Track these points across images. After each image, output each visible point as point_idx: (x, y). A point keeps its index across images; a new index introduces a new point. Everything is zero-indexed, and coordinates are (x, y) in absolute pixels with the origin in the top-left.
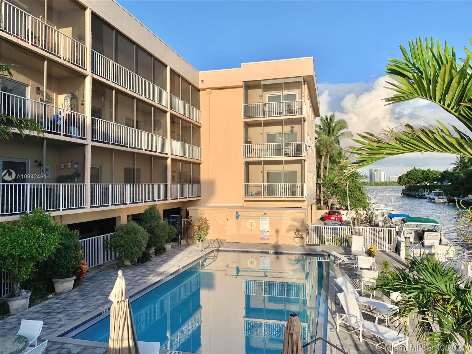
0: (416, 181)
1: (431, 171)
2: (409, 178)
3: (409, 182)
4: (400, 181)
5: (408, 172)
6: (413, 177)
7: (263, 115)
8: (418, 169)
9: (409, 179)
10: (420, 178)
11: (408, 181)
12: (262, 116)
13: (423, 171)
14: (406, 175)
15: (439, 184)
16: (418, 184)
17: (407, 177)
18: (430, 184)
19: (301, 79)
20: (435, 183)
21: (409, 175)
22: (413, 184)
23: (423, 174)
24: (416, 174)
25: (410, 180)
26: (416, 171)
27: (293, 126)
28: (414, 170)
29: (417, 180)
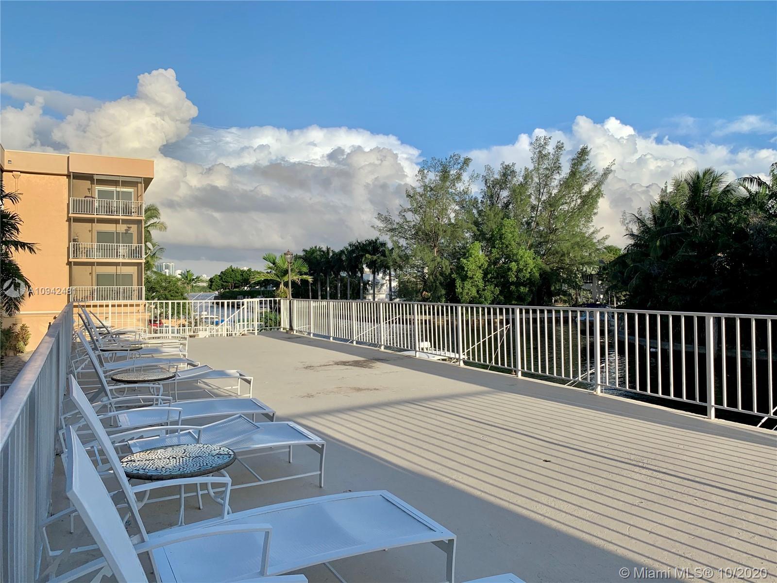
0: (233, 284)
1: (252, 272)
2: (224, 280)
3: (223, 287)
4: (211, 285)
5: (222, 272)
6: (229, 280)
7: (97, 212)
8: (236, 268)
9: (223, 282)
10: (238, 281)
11: (222, 285)
12: (95, 213)
13: (243, 272)
14: (219, 276)
15: (263, 289)
16: (235, 290)
17: (222, 279)
18: (252, 290)
19: (139, 180)
20: (258, 287)
21: (223, 276)
22: (228, 289)
23: (242, 275)
24: (233, 276)
25: (225, 284)
26: (233, 271)
27: (130, 226)
28: (231, 270)
29: (235, 284)
